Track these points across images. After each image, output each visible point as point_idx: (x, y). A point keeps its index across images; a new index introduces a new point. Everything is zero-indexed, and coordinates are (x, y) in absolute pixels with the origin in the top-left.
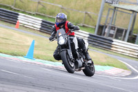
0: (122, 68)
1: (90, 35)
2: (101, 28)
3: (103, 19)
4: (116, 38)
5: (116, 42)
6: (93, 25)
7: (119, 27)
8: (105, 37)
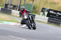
0: (17, 22)
1: (1, 8)
2: (6, 5)
3: (7, 1)
4: (13, 9)
5: (13, 11)
6: (3, 4)
7: (14, 5)
8: (8, 9)
